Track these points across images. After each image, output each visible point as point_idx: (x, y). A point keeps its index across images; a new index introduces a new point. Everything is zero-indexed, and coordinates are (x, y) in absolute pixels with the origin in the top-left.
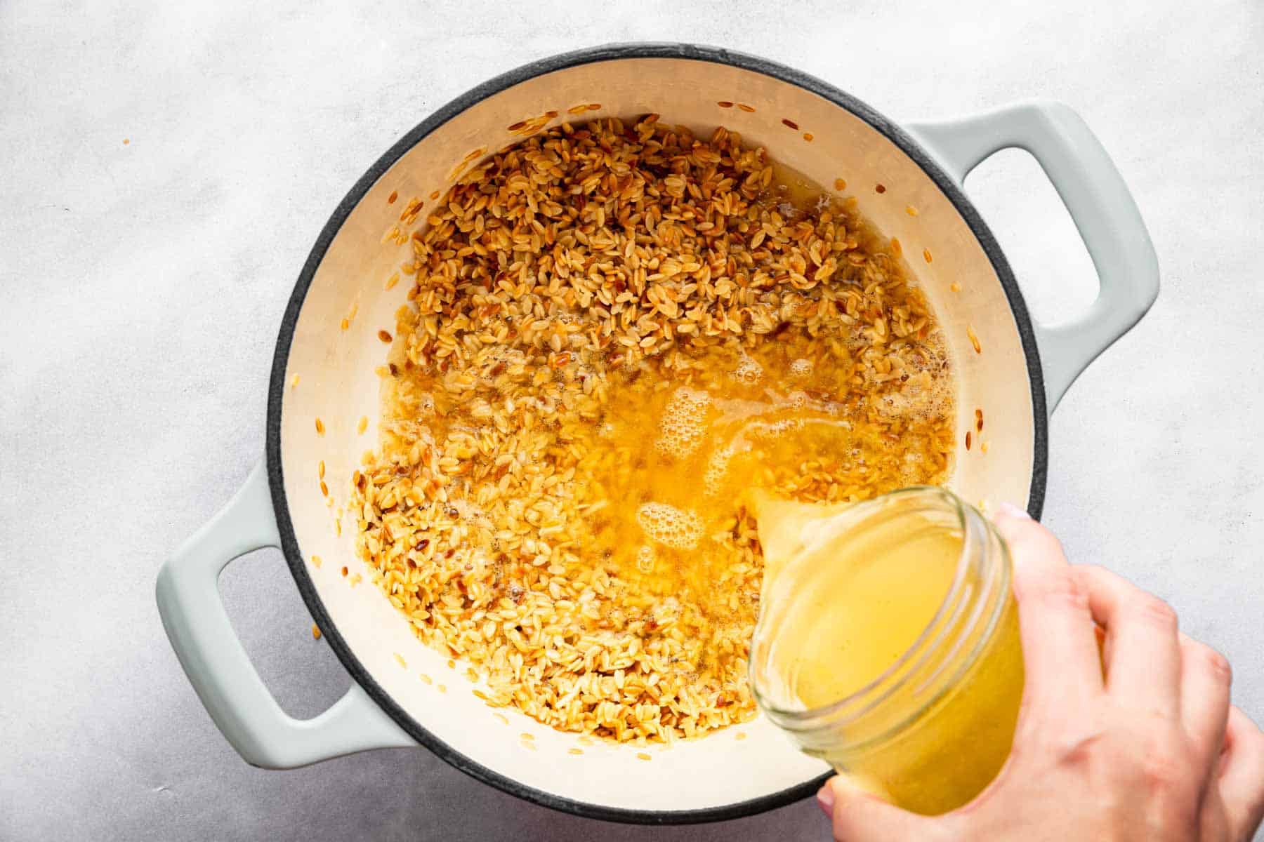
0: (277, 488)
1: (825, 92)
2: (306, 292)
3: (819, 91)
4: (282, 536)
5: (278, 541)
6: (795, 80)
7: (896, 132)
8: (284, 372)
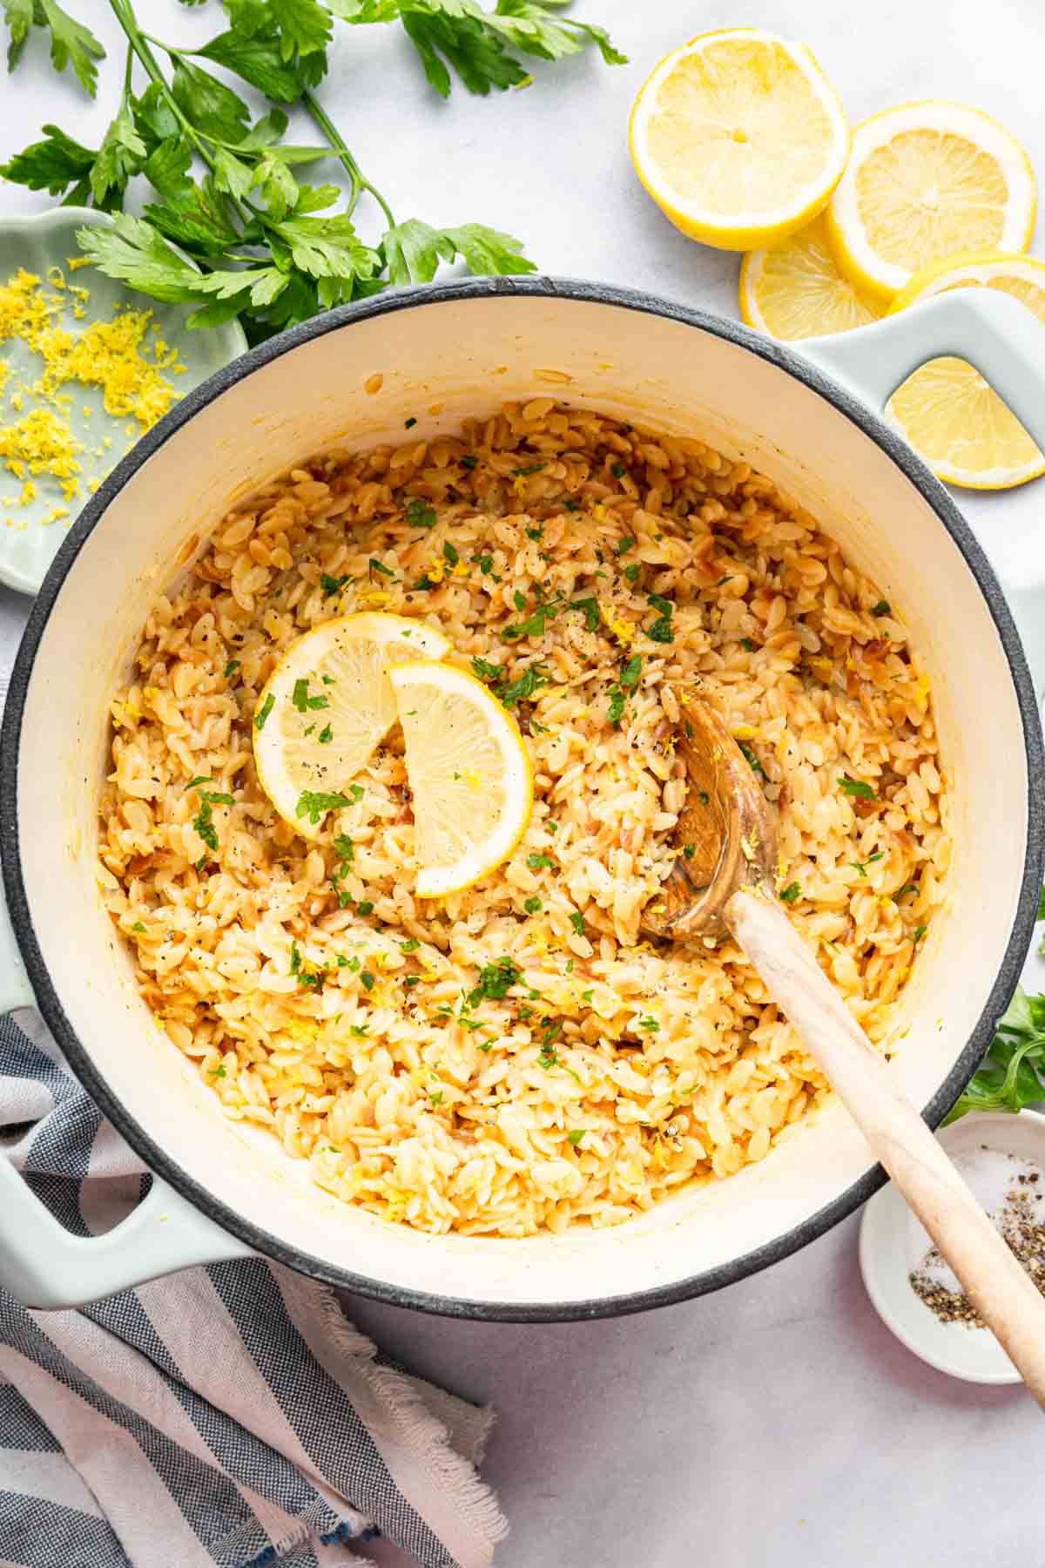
0: (23, 927)
1: (687, 316)
2: (32, 662)
3: (679, 316)
4: (36, 991)
5: (34, 1003)
6: (645, 305)
7: (787, 357)
8: (15, 771)
